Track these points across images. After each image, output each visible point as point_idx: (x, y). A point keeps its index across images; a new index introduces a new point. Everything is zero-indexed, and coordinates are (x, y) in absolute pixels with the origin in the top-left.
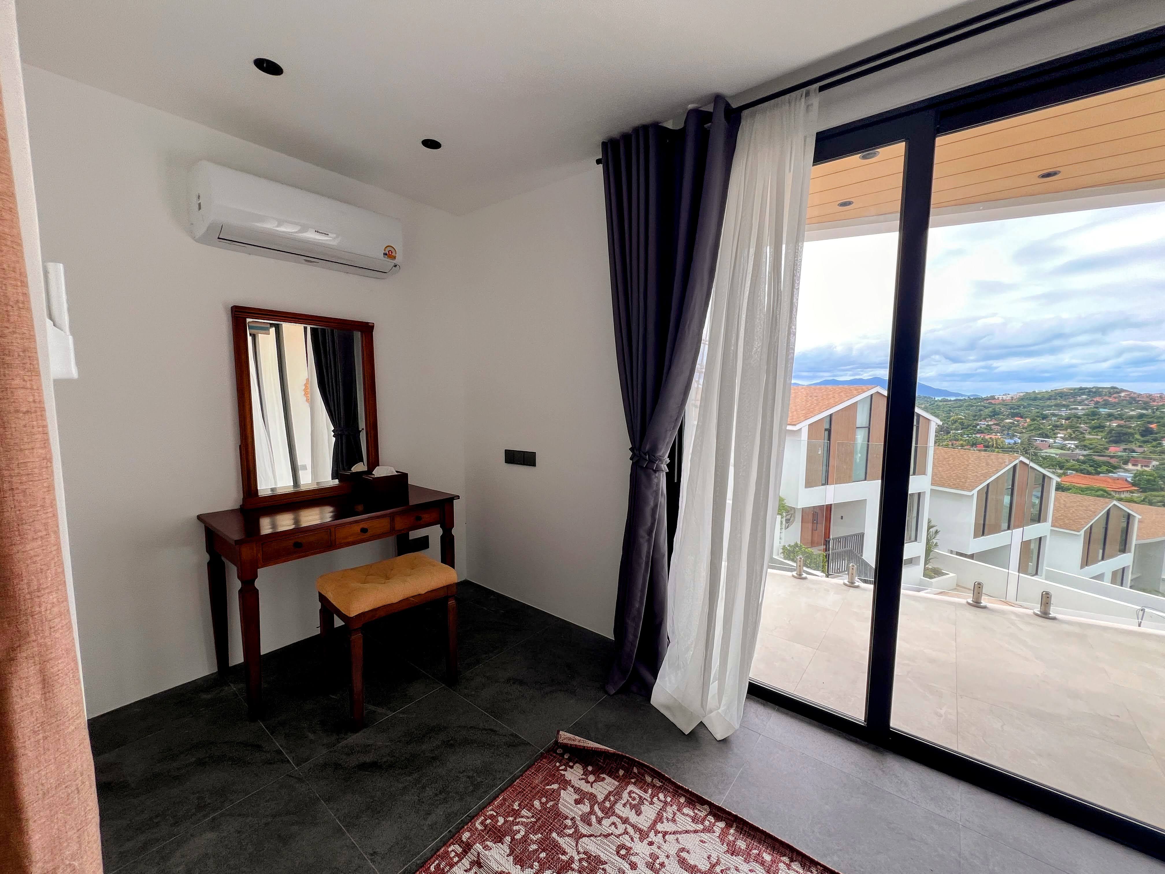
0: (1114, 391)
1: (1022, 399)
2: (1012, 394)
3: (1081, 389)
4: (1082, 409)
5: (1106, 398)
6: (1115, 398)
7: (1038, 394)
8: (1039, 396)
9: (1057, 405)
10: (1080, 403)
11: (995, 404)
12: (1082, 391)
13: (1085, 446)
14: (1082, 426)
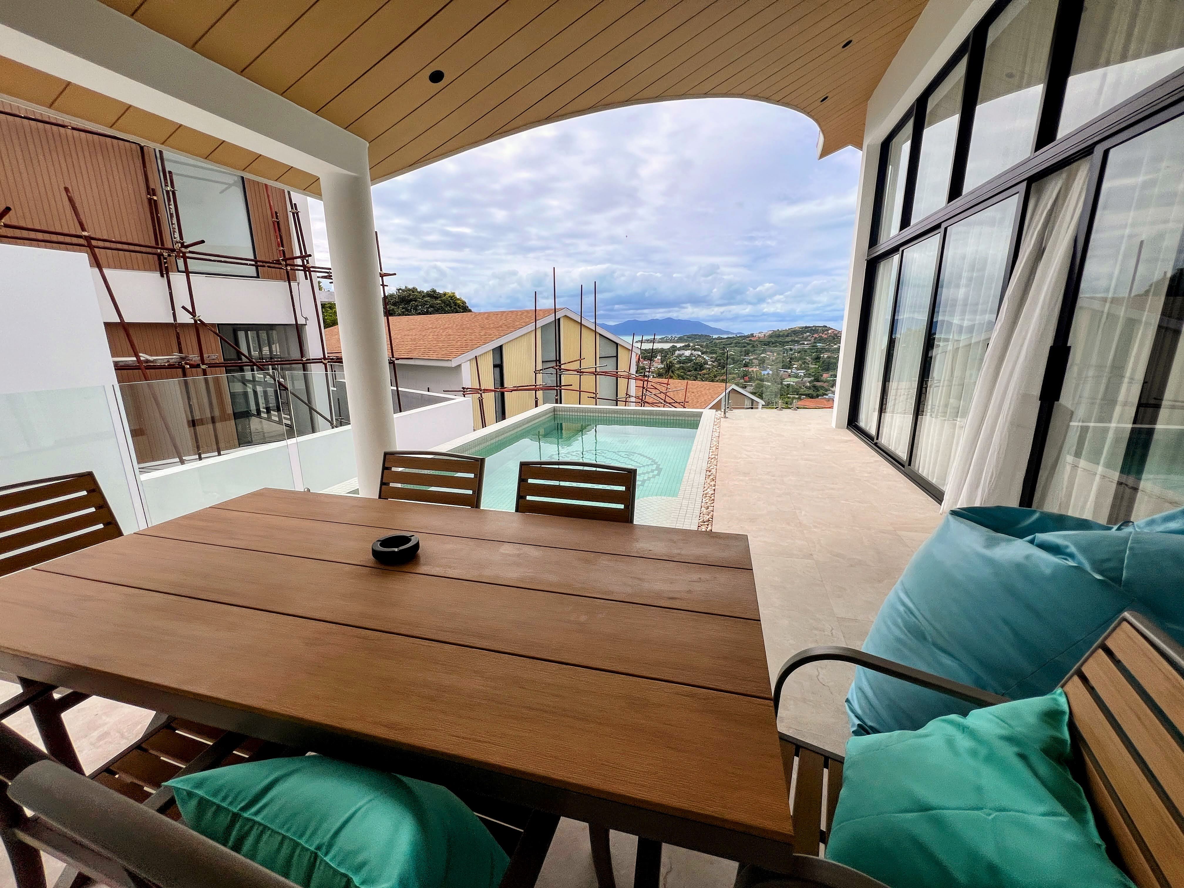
0: (826, 329)
1: (771, 336)
2: (765, 331)
3: (806, 327)
4: (807, 344)
5: (821, 334)
6: (826, 334)
7: (781, 331)
8: (781, 334)
9: (792, 341)
10: (806, 339)
11: (754, 341)
12: (806, 329)
13: (810, 374)
14: (807, 358)
